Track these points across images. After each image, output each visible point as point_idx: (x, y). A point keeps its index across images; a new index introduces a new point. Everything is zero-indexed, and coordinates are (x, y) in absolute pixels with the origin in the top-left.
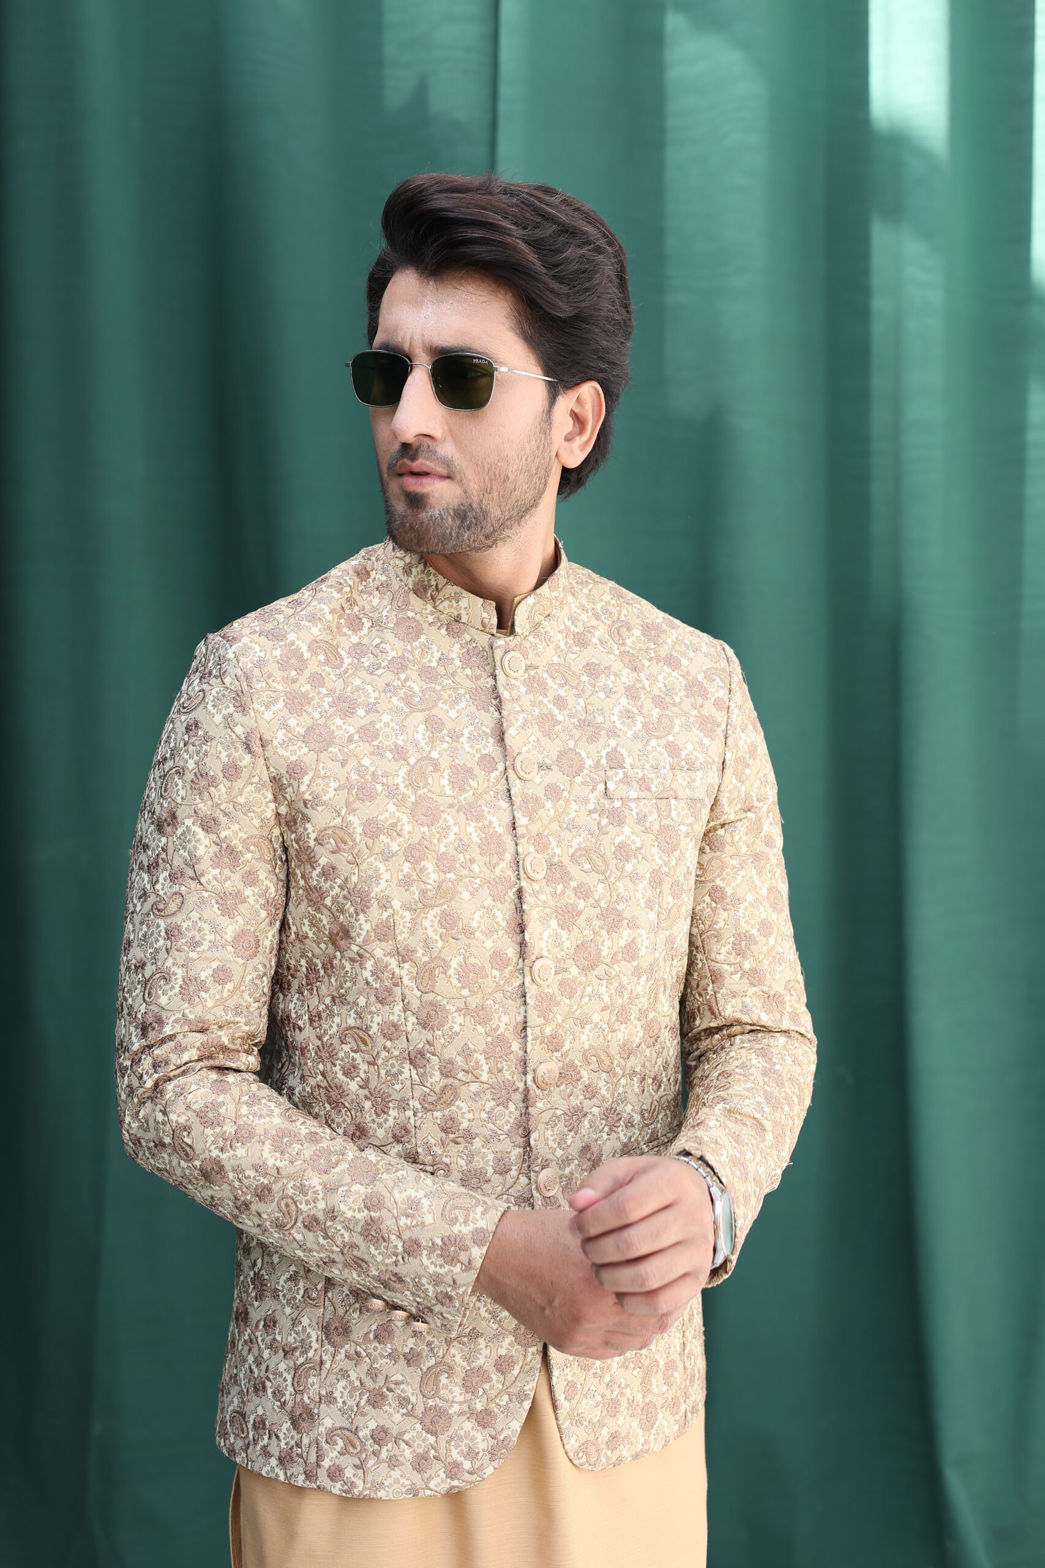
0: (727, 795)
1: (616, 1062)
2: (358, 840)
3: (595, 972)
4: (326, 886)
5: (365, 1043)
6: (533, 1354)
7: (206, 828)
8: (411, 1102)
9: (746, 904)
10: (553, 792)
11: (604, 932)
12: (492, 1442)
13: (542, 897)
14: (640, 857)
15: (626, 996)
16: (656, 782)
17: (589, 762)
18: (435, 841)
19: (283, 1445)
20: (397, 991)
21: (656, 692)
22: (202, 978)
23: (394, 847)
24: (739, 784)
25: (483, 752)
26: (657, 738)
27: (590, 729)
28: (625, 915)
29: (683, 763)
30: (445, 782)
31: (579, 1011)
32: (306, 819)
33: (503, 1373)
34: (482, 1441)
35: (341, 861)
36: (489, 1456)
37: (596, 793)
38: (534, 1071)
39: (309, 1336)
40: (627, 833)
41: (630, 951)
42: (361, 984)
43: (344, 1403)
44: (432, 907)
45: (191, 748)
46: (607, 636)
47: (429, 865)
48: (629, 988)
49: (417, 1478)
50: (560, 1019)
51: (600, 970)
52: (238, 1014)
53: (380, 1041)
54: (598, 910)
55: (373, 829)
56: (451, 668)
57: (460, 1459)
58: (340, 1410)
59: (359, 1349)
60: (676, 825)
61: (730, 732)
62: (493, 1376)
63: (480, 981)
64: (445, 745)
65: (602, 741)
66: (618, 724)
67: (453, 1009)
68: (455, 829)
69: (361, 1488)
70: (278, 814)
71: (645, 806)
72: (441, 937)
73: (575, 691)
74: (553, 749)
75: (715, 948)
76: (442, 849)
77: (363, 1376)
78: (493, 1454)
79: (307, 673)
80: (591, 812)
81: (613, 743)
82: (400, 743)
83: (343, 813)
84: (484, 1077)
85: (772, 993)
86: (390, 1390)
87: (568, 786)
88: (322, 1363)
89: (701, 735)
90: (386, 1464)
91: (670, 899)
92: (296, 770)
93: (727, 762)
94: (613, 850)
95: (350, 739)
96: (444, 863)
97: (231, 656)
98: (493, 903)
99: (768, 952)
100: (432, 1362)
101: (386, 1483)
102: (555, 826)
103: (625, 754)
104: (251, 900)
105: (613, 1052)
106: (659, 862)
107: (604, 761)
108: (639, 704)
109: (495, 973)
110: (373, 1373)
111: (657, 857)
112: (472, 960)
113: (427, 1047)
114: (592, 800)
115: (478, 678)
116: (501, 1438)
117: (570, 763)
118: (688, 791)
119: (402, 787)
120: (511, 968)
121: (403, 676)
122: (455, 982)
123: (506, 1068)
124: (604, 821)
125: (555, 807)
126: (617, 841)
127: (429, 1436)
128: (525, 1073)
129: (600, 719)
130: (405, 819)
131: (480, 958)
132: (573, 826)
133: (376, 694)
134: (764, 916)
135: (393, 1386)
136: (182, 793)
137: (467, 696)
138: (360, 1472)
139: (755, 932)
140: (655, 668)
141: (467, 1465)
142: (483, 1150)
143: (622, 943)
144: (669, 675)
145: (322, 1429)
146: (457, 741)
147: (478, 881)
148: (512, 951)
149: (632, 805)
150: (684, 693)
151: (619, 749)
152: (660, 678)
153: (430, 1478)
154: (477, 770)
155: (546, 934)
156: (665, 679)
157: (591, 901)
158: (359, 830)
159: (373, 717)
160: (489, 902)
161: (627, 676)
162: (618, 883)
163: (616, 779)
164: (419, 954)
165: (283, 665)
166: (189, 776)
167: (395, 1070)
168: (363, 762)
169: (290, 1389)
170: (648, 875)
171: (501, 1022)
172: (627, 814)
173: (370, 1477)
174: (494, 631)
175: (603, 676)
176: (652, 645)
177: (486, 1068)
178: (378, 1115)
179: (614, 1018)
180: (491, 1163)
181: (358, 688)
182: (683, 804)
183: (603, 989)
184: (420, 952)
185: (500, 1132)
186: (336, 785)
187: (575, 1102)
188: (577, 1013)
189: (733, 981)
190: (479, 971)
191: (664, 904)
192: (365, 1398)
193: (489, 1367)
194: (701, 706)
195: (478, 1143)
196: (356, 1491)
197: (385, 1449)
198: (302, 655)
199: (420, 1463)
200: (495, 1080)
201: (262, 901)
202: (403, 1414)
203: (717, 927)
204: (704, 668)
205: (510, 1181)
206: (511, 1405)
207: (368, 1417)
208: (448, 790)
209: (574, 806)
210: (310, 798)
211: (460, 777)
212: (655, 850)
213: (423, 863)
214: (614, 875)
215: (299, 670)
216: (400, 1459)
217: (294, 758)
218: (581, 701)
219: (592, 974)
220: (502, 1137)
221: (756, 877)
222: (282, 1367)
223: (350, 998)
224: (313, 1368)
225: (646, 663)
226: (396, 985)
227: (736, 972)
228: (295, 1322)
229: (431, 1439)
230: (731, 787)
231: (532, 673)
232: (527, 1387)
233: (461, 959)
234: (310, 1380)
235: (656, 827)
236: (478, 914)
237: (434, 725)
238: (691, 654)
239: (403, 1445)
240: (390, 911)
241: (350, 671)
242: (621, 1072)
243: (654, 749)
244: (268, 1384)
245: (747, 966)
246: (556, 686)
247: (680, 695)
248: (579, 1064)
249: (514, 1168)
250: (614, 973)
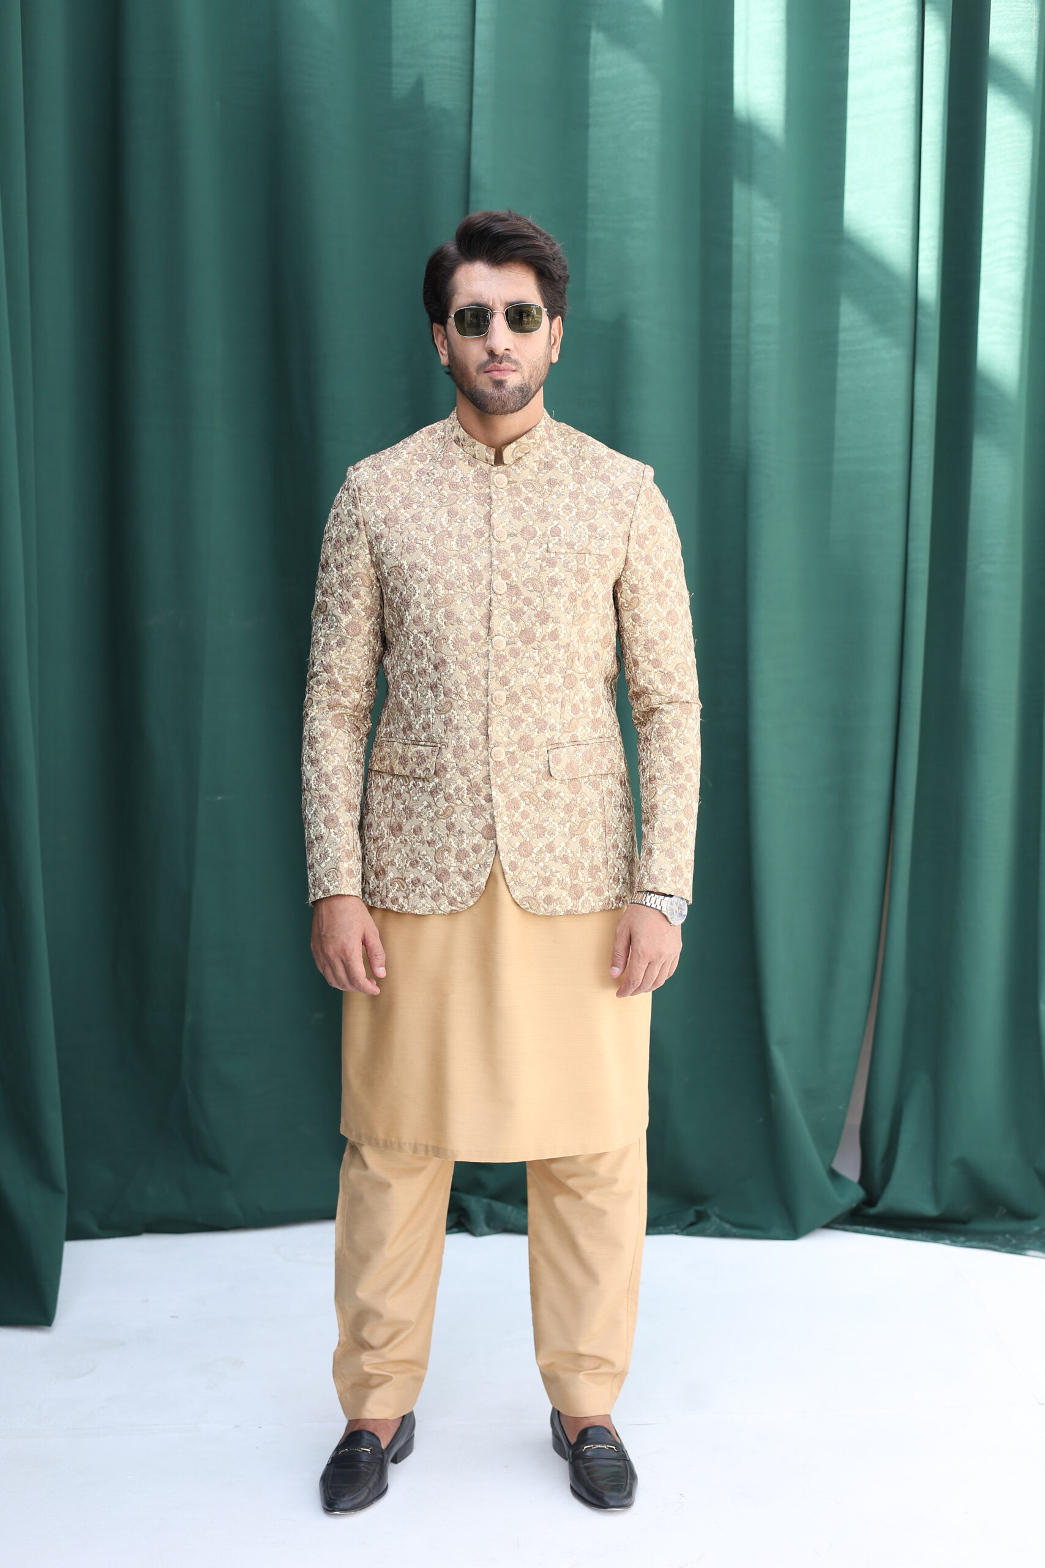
0: (633, 555)
1: (543, 695)
2: (406, 573)
3: (532, 645)
4: (393, 597)
5: (412, 680)
6: (492, 844)
7: (337, 568)
8: (431, 710)
9: (652, 623)
10: (516, 548)
11: (538, 624)
12: (471, 888)
13: (503, 603)
14: (563, 584)
15: (550, 659)
16: (577, 544)
17: (539, 533)
18: (445, 573)
19: (371, 887)
20: (425, 652)
21: (590, 495)
22: (332, 644)
23: (423, 576)
24: (640, 550)
25: (478, 527)
26: (583, 521)
27: (543, 515)
28: (551, 616)
29: (598, 535)
30: (454, 543)
31: (520, 665)
32: (383, 563)
33: (476, 853)
34: (466, 887)
35: (399, 584)
36: (470, 895)
37: (542, 549)
38: (492, 695)
39: (384, 832)
40: (557, 571)
41: (554, 636)
42: (408, 648)
43: (399, 865)
44: (441, 608)
45: (335, 527)
46: (568, 464)
47: (440, 586)
48: (553, 655)
49: (433, 904)
50: (508, 669)
51: (535, 644)
52: (348, 664)
53: (417, 677)
54: (535, 612)
55: (413, 567)
56: (467, 483)
57: (455, 896)
58: (397, 869)
59: (406, 838)
60: (587, 569)
61: (634, 519)
62: (471, 854)
63: (465, 647)
64: (457, 524)
65: (549, 522)
66: (561, 513)
67: (450, 661)
68: (456, 567)
69: (406, 908)
70: (372, 561)
71: (570, 557)
72: (445, 623)
73: (539, 494)
74: (519, 525)
75: (634, 648)
76: (448, 577)
77: (408, 852)
78: (472, 893)
79: (389, 486)
80: (537, 559)
81: (556, 523)
82: (433, 523)
83: (399, 559)
84: (466, 697)
85: (666, 672)
86: (421, 859)
87: (525, 545)
88: (389, 845)
89: (613, 520)
90: (418, 896)
91: (582, 609)
92: (378, 537)
93: (631, 536)
94: (547, 580)
95: (407, 521)
96: (448, 586)
97: (353, 478)
98: (473, 607)
99: (665, 649)
100: (441, 844)
101: (419, 906)
102: (515, 566)
103: (562, 529)
104: (356, 606)
105: (542, 689)
106: (576, 588)
107: (548, 533)
108: (576, 502)
109: (473, 643)
110: (412, 851)
111: (574, 585)
112: (460, 636)
113: (438, 681)
114: (539, 553)
115: (481, 488)
116: (476, 886)
117: (527, 532)
118: (598, 551)
119: (430, 546)
120: (482, 641)
121: (440, 487)
122: (451, 647)
123: (477, 693)
124: (544, 564)
125: (516, 556)
126: (551, 575)
127: (439, 883)
128: (487, 696)
129: (550, 510)
130: (429, 562)
131: (466, 635)
132: (526, 566)
133: (424, 497)
134: (663, 628)
135: (422, 857)
136: (330, 551)
137: (473, 498)
138: (406, 900)
139: (657, 638)
140: (593, 482)
141: (459, 899)
142: (464, 736)
143: (549, 631)
144: (601, 486)
145: (389, 878)
146: (464, 522)
147: (466, 595)
148: (483, 632)
149: (562, 556)
150: (607, 496)
151: (559, 526)
152: (595, 488)
153: (441, 905)
154: (472, 537)
155: (502, 623)
156: (598, 488)
157: (532, 607)
158: (406, 567)
159: (420, 509)
160: (471, 606)
161: (572, 486)
162: (548, 598)
163: (553, 542)
164: (434, 633)
165: (377, 482)
166: (333, 542)
167: (424, 693)
168: (411, 533)
169: (375, 858)
170: (567, 595)
171: (475, 669)
172: (558, 561)
173: (410, 903)
174: (493, 463)
175: (558, 485)
176: (595, 470)
177: (466, 693)
178: (416, 717)
179: (542, 670)
180: (468, 743)
181: (416, 493)
182: (594, 557)
183: (536, 655)
184: (435, 631)
185: (473, 727)
186: (397, 545)
187: (516, 713)
188: (519, 666)
189: (644, 665)
190: (465, 643)
191: (577, 611)
192: (409, 862)
193: (469, 849)
194: (617, 504)
195: (462, 732)
196: (404, 910)
197: (418, 888)
198: (388, 476)
199: (435, 897)
200: (471, 699)
201: (363, 607)
202: (426, 871)
203: (635, 636)
204: (624, 482)
205: (478, 753)
206: (480, 869)
207: (410, 873)
208: (455, 547)
209: (528, 556)
210: (385, 551)
211: (462, 540)
212: (573, 581)
213: (437, 585)
214: (546, 594)
215: (385, 484)
216: (426, 894)
217: (378, 531)
218: (542, 500)
219: (529, 646)
220: (474, 730)
221: (658, 607)
222: (373, 847)
223: (404, 656)
224: (386, 848)
225: (589, 479)
226: (424, 648)
227: (645, 661)
228: (379, 825)
229: (440, 885)
230: (635, 551)
231: (513, 485)
232: (488, 861)
233: (455, 635)
234: (384, 854)
235: (575, 569)
236: (465, 612)
237: (452, 513)
238: (619, 474)
239: (426, 887)
240: (420, 610)
241: (414, 483)
242: (547, 700)
243: (580, 527)
244: (367, 857)
245: (651, 657)
246: (527, 492)
247: (604, 497)
248: (520, 694)
249: (480, 746)
250: (543, 646)
